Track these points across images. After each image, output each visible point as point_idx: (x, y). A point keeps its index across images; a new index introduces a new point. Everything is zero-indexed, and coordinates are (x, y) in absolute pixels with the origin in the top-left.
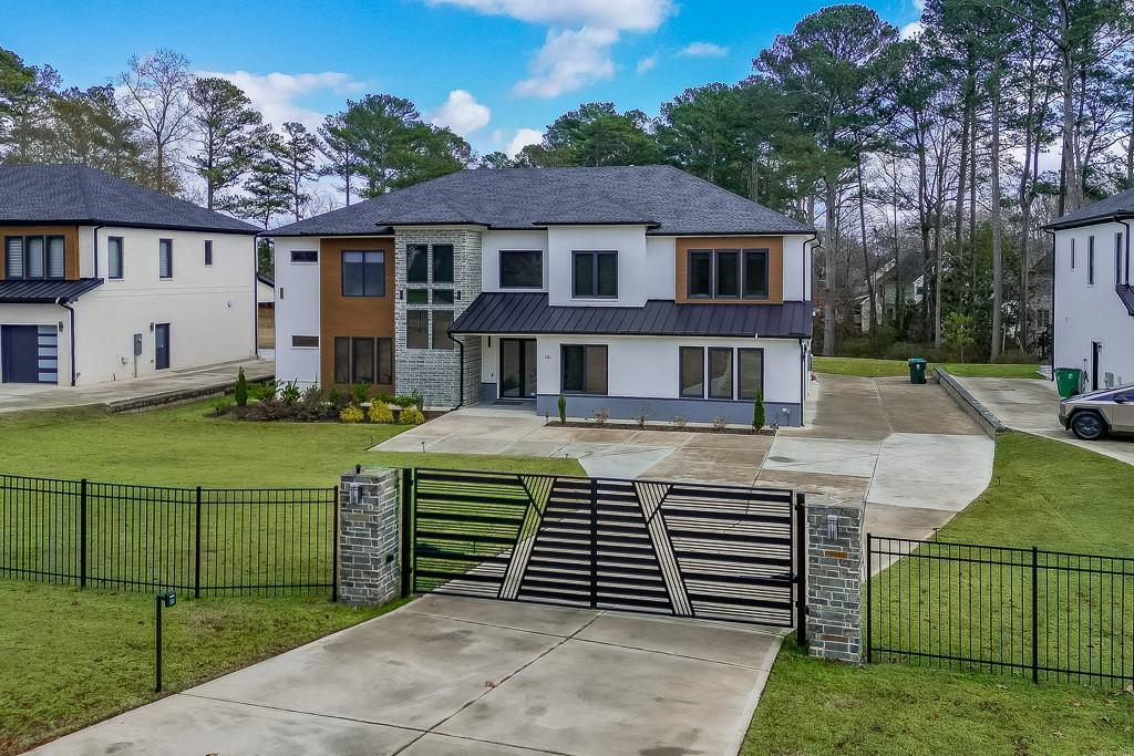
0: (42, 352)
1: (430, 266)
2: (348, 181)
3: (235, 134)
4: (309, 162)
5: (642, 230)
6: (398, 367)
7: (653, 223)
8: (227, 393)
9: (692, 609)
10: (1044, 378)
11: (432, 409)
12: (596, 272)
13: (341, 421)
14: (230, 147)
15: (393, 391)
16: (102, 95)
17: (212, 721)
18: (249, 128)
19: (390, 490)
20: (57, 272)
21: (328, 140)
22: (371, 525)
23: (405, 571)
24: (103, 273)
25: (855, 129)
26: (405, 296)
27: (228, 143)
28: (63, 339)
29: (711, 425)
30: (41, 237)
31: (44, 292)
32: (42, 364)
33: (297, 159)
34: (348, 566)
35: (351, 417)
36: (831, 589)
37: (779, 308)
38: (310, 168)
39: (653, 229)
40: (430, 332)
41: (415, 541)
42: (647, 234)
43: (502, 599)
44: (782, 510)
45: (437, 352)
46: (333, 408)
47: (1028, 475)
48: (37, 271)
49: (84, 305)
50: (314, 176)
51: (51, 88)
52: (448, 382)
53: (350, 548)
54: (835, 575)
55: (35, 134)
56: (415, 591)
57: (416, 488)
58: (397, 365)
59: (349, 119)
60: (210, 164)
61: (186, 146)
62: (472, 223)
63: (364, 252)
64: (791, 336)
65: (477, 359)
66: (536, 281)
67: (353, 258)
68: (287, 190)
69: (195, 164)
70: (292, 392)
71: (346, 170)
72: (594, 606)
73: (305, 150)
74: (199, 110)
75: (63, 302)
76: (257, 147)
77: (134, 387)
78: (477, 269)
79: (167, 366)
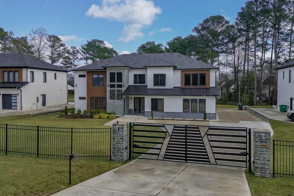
0: (13, 101)
1: (116, 78)
2: (87, 61)
3: (58, 49)
4: (77, 56)
5: (172, 68)
6: (107, 105)
7: (175, 66)
8: (61, 112)
9: (216, 162)
10: (274, 108)
11: (117, 115)
12: (160, 80)
13: (94, 118)
14: (57, 53)
15: (106, 111)
16: (24, 39)
17: (89, 193)
18: (62, 48)
19: (126, 129)
20: (17, 80)
21: (82, 51)
22: (122, 138)
23: (130, 152)
24: (29, 80)
25: (217, 48)
26: (109, 86)
27: (56, 52)
28: (18, 98)
29: (193, 119)
30: (12, 71)
31: (13, 85)
32: (13, 104)
33: (74, 56)
34: (115, 150)
35: (96, 117)
36: (261, 156)
37: (209, 88)
38: (77, 58)
39: (175, 68)
40: (116, 95)
41: (133, 143)
42: (173, 69)
43: (159, 160)
44: (244, 133)
45: (118, 101)
46: (91, 115)
47: (283, 131)
48: (11, 80)
49: (24, 89)
50: (78, 60)
51: (12, 36)
52: (121, 108)
53: (115, 145)
54: (263, 152)
55: (8, 49)
56: (133, 158)
57: (133, 128)
58: (107, 104)
59: (87, 46)
60: (52, 57)
61: (46, 52)
62: (127, 67)
63: (98, 75)
64: (213, 95)
65: (128, 102)
66: (144, 82)
67: (95, 76)
68: (71, 64)
69: (48, 57)
70: (79, 111)
71: (87, 59)
72: (186, 161)
73: (76, 53)
74: (49, 43)
75: (19, 88)
76: (64, 53)
77: (37, 110)
78: (128, 79)
79: (45, 106)
